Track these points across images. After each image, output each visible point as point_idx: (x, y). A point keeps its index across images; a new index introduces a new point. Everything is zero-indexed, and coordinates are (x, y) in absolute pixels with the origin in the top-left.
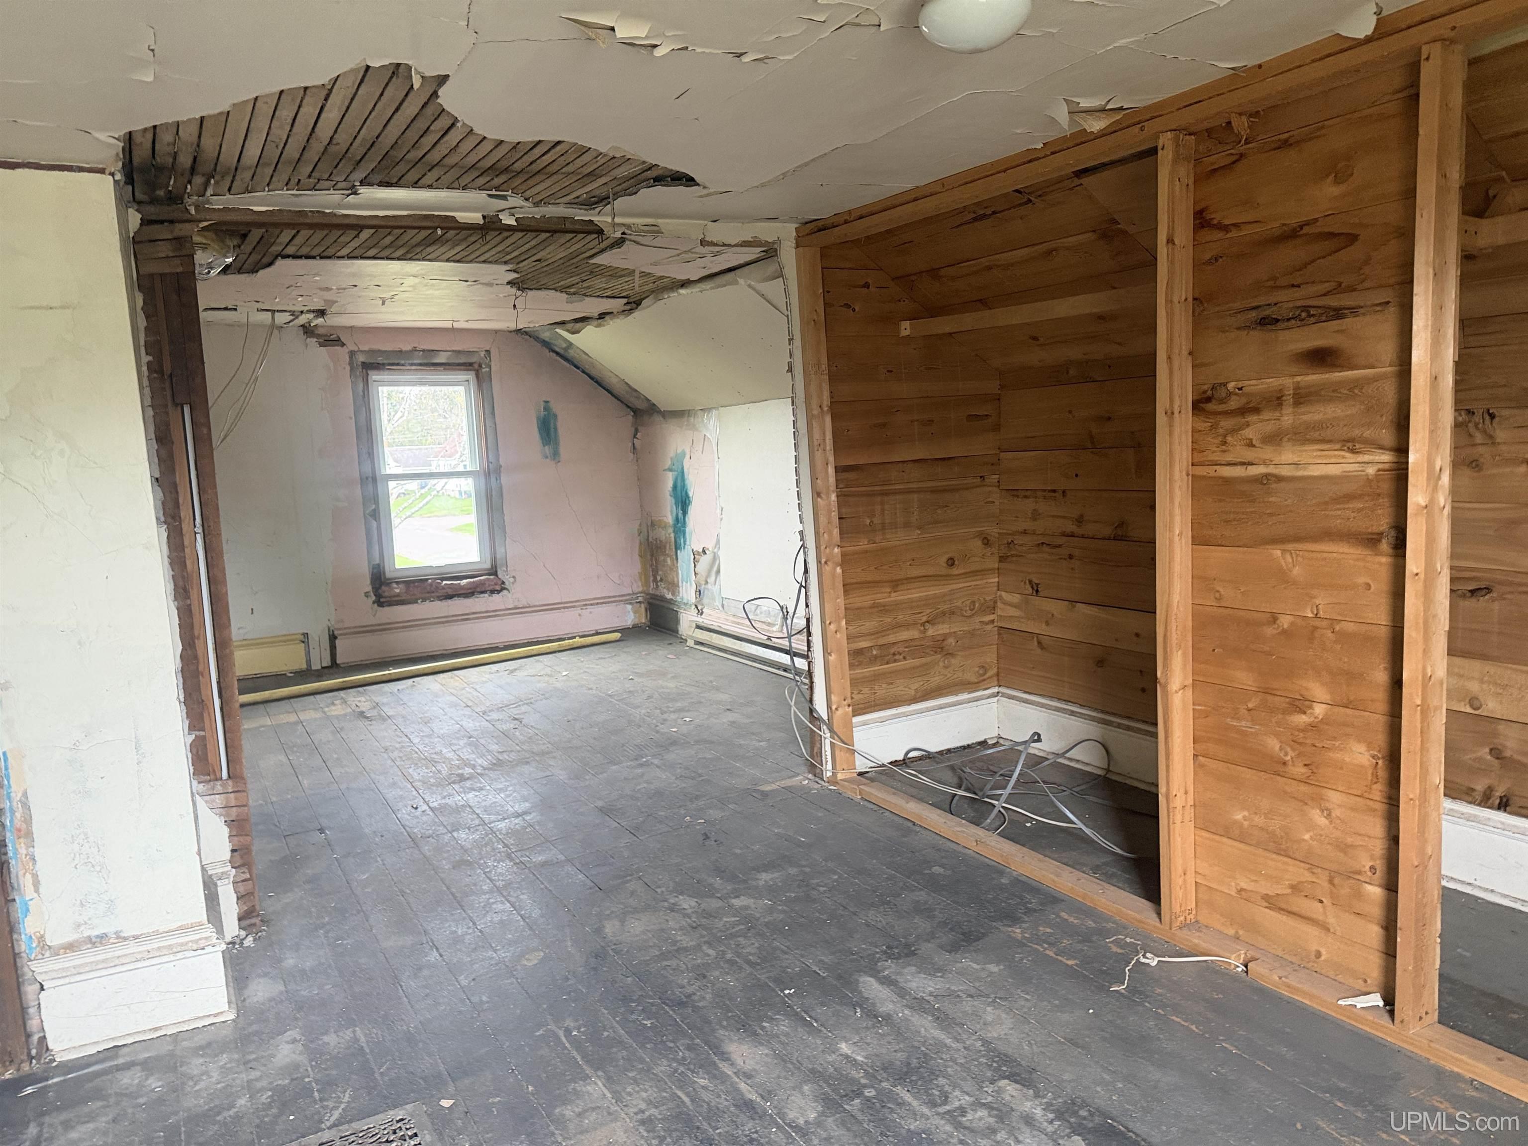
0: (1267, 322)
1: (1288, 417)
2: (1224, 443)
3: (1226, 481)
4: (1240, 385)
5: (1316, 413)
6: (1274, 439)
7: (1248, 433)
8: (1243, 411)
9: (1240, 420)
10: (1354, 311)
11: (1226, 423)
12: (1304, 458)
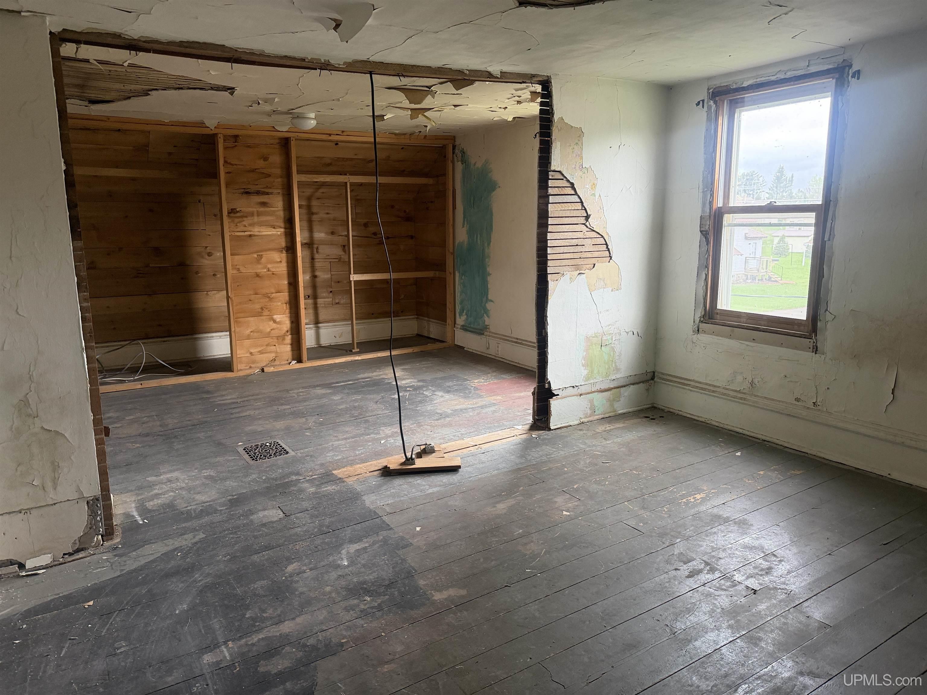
0: (247, 193)
1: (256, 219)
2: (237, 226)
3: (238, 236)
4: (241, 209)
5: (263, 218)
6: (252, 225)
7: (244, 223)
8: (242, 217)
9: (240, 219)
10: (272, 193)
11: (237, 220)
12: (262, 230)
